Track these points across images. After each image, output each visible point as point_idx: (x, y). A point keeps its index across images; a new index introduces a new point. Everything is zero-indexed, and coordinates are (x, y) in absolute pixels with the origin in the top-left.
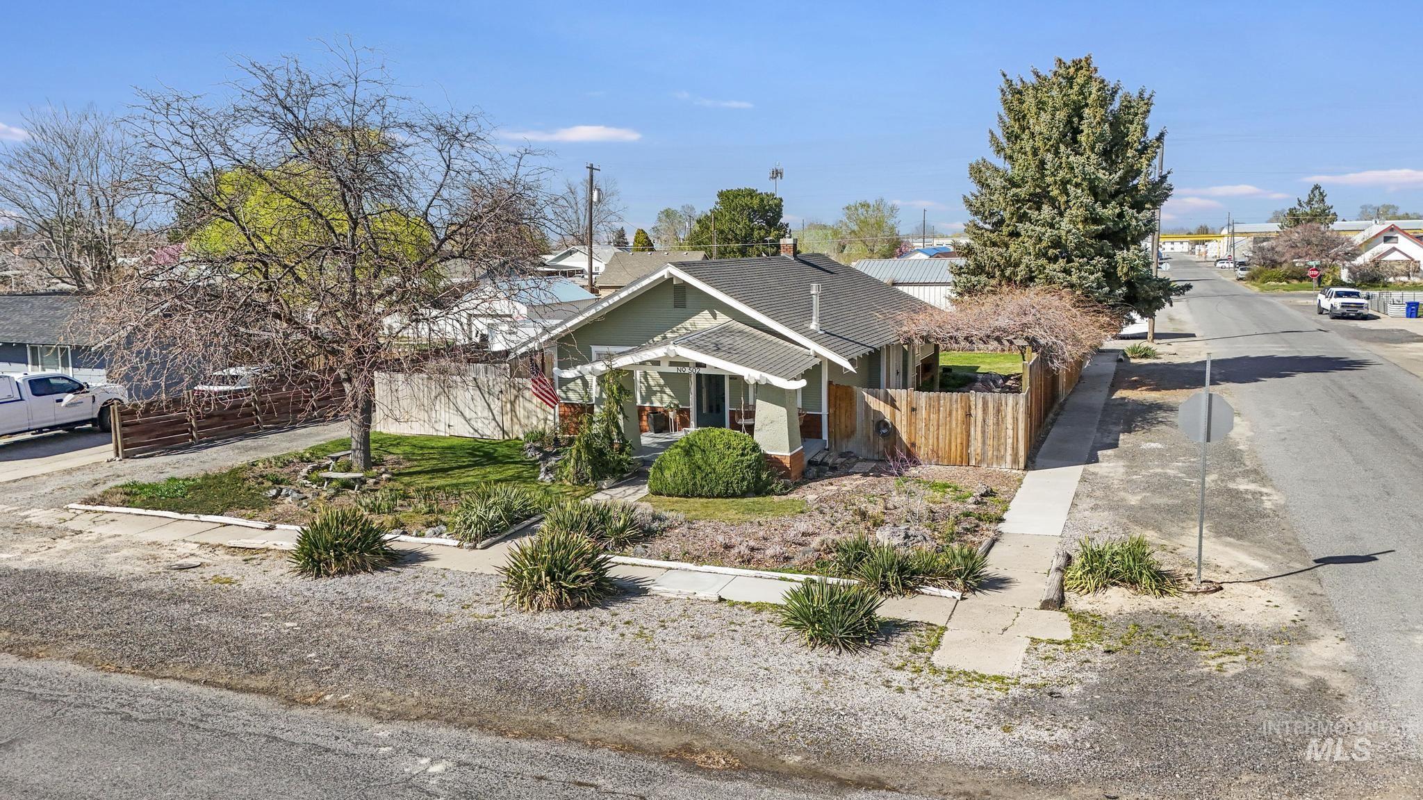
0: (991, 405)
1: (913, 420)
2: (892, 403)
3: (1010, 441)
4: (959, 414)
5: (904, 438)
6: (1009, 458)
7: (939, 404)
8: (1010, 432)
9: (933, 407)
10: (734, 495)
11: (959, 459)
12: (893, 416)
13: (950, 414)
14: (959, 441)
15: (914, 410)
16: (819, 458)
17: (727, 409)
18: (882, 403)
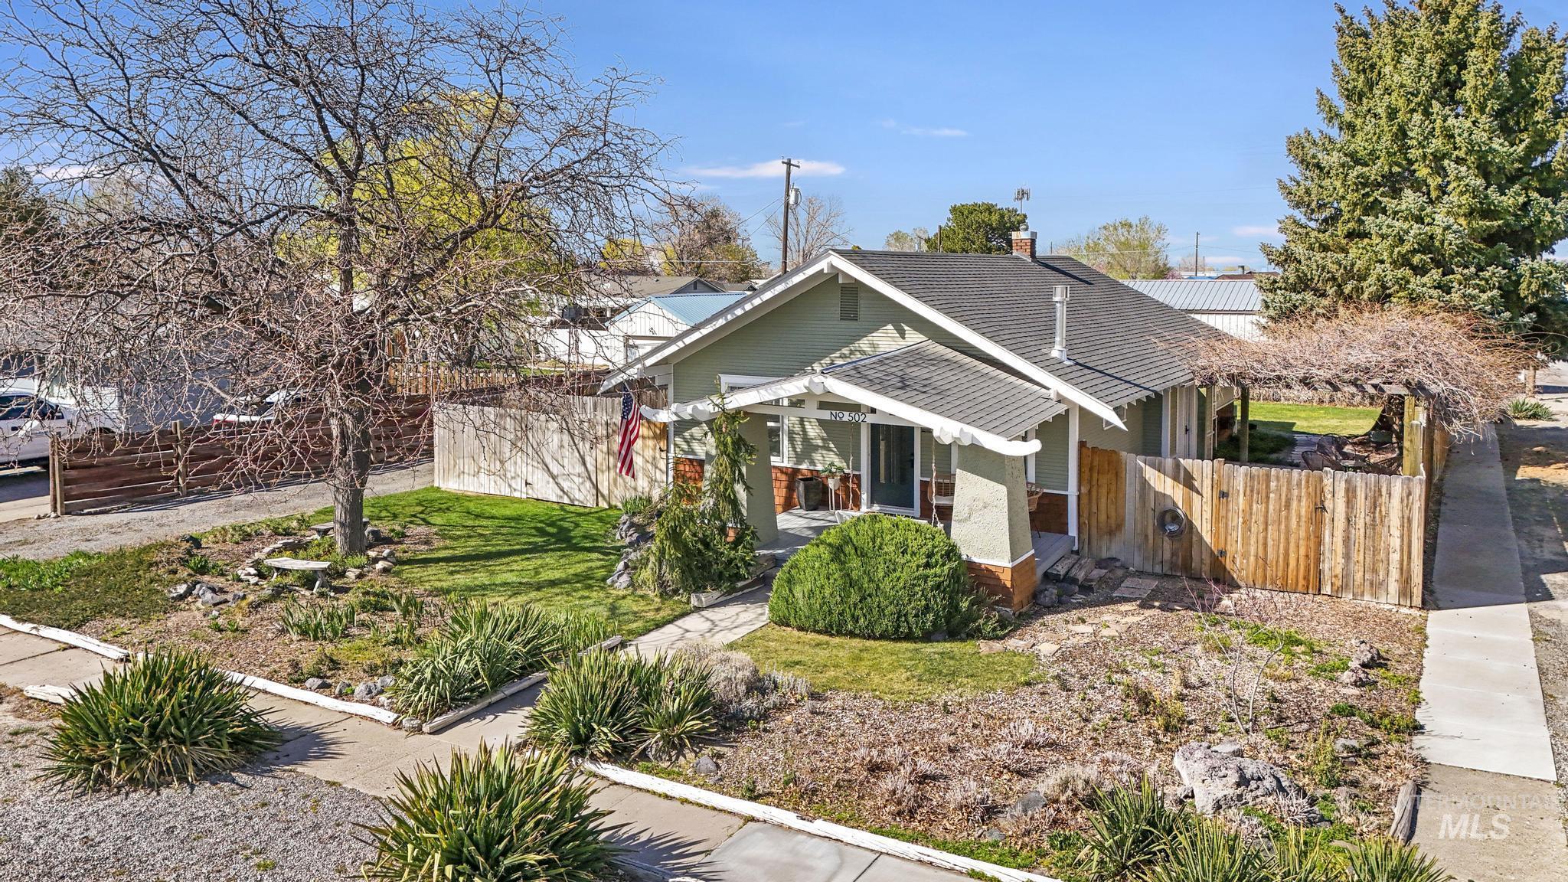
0: (1361, 494)
1: (1223, 513)
2: (1188, 482)
3: (1395, 557)
4: (1302, 507)
5: (1207, 538)
6: (1393, 587)
7: (1268, 487)
8: (1396, 542)
9: (1258, 492)
10: (909, 637)
11: (1302, 582)
12: (1189, 502)
13: (1288, 506)
14: (1302, 551)
15: (1223, 495)
16: (1061, 569)
17: (918, 478)
18: (1169, 481)
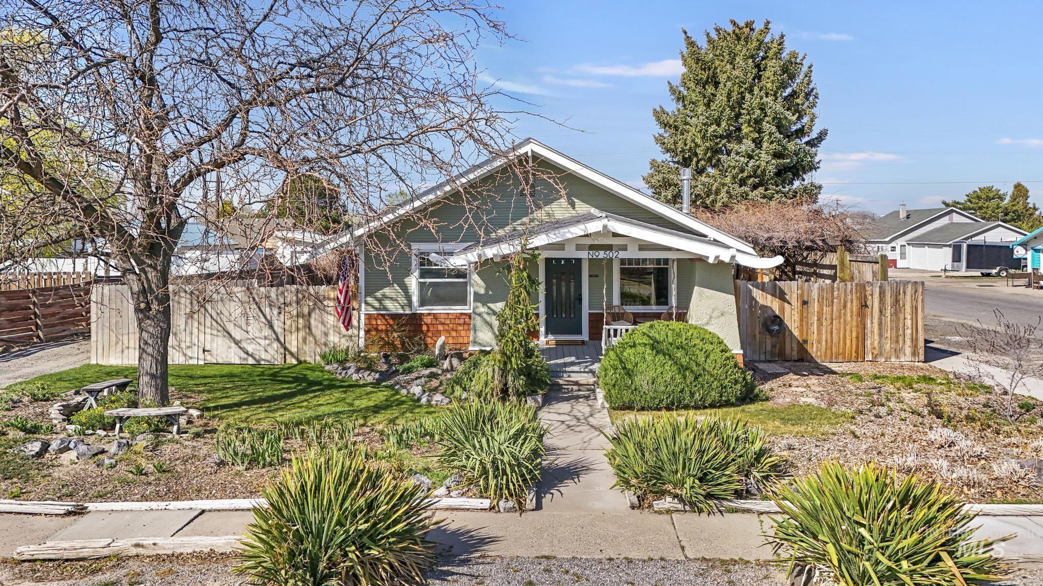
0: (888, 295)
1: (805, 315)
2: (782, 296)
3: (909, 332)
4: (853, 306)
5: (796, 333)
6: (908, 351)
7: (833, 295)
8: (909, 323)
9: (827, 299)
11: (854, 354)
12: (782, 310)
13: (845, 307)
14: (854, 335)
15: (805, 303)
17: (586, 311)
18: (769, 297)
